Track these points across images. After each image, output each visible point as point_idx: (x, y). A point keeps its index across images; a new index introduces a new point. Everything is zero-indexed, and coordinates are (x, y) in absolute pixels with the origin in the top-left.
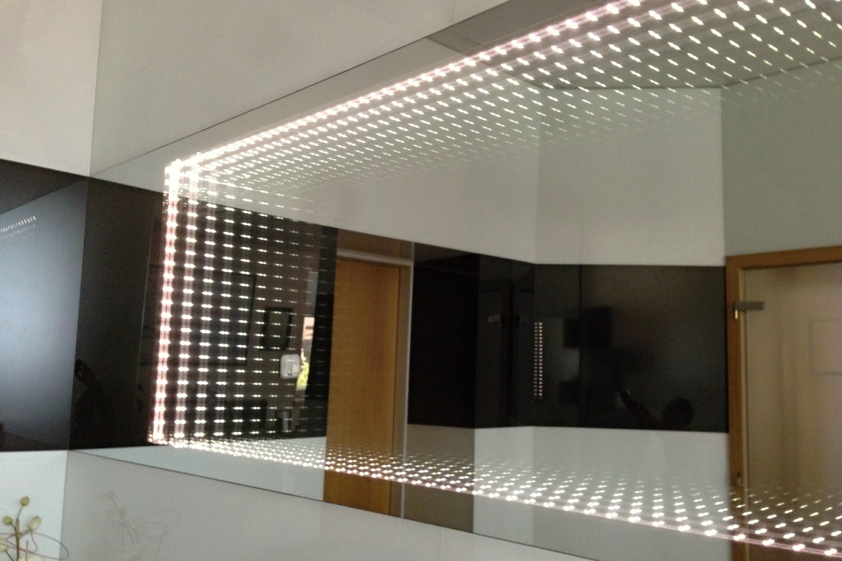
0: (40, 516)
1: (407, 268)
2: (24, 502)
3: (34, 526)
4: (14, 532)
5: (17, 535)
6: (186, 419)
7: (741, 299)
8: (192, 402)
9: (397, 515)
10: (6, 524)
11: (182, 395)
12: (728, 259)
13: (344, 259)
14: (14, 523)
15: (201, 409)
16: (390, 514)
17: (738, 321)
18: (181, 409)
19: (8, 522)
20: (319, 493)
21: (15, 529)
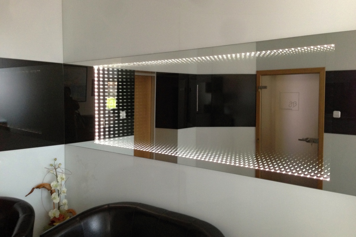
0: (61, 163)
1: (154, 77)
2: (55, 159)
3: (60, 166)
4: (54, 168)
5: (56, 169)
6: (103, 136)
7: (261, 85)
8: (104, 132)
9: (153, 158)
10: (51, 166)
11: (102, 130)
12: (257, 72)
13: (137, 76)
14: (53, 165)
15: (107, 133)
16: (150, 158)
17: (259, 92)
18: (102, 134)
19: (51, 165)
20: (133, 154)
21: (54, 167)
